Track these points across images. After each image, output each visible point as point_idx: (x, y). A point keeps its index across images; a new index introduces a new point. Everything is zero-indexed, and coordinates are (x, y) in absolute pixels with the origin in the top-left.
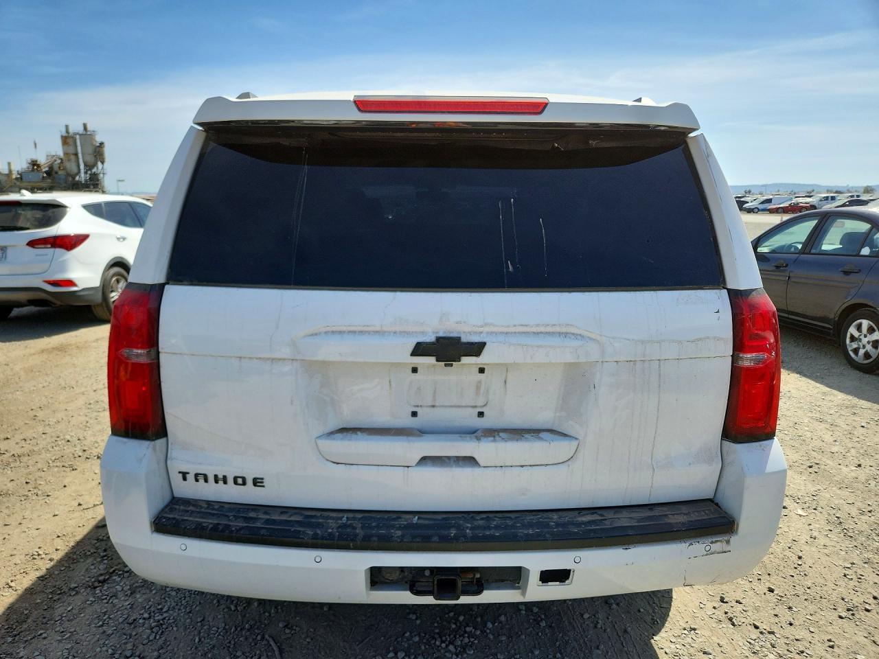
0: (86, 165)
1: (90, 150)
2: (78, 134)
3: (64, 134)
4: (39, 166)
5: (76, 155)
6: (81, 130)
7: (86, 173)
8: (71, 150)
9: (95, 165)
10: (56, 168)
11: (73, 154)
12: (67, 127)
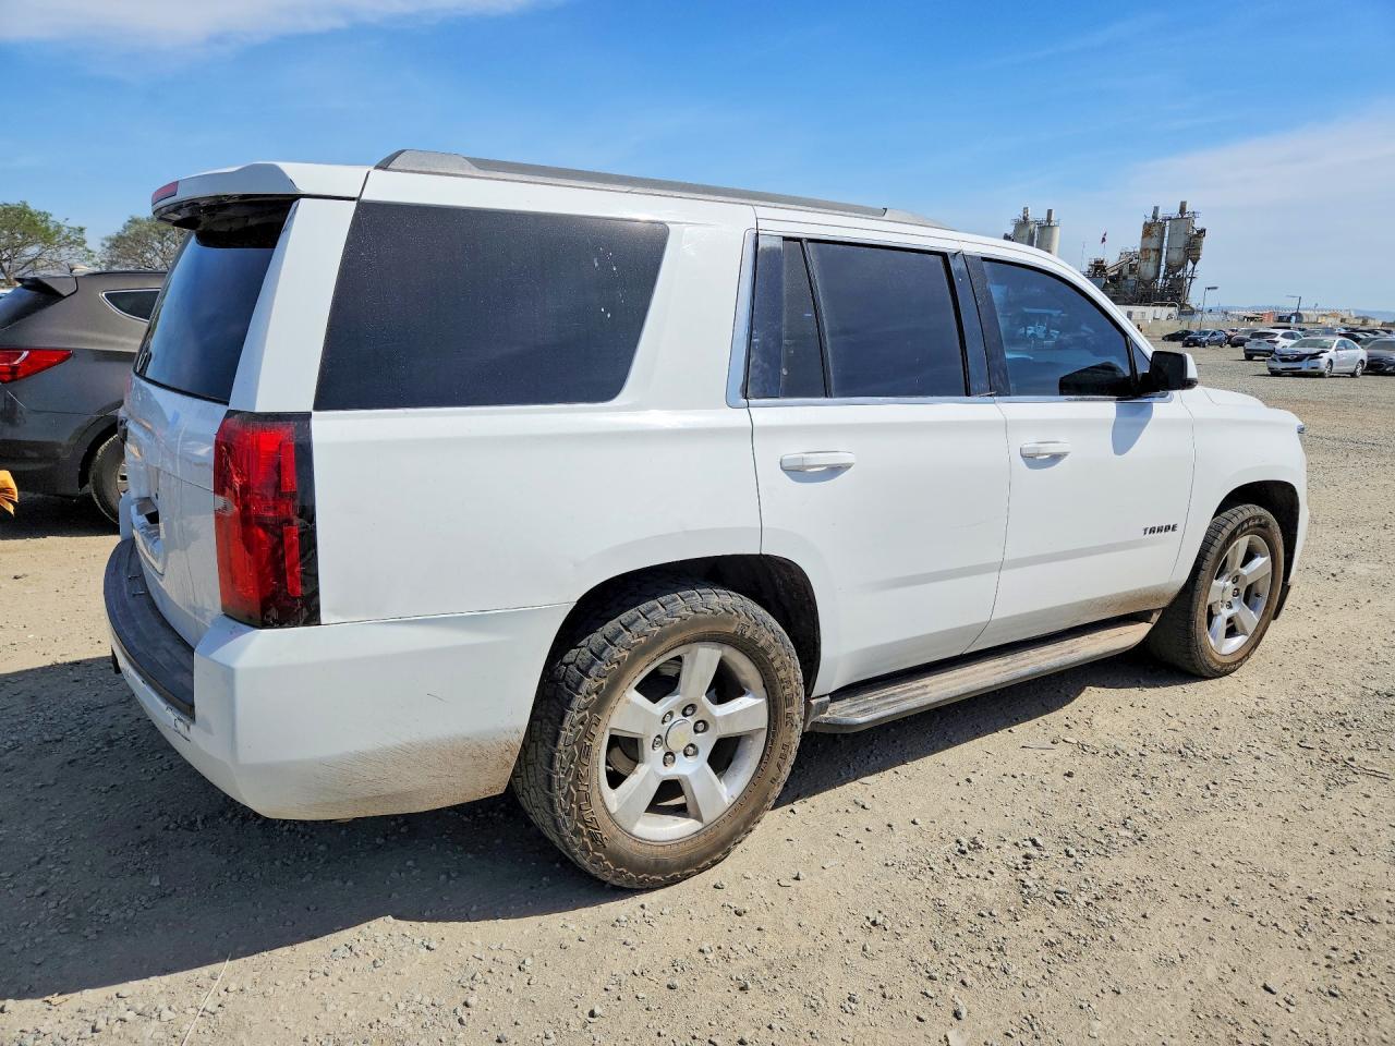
0: (1168, 266)
1: (1181, 242)
2: (1170, 219)
3: (1150, 220)
4: (1103, 269)
5: (1159, 251)
6: (1175, 212)
7: (1165, 278)
8: (1154, 244)
9: (1182, 265)
10: (1126, 271)
11: (1154, 250)
12: (1156, 209)
